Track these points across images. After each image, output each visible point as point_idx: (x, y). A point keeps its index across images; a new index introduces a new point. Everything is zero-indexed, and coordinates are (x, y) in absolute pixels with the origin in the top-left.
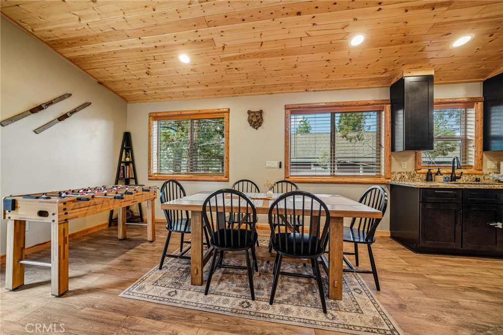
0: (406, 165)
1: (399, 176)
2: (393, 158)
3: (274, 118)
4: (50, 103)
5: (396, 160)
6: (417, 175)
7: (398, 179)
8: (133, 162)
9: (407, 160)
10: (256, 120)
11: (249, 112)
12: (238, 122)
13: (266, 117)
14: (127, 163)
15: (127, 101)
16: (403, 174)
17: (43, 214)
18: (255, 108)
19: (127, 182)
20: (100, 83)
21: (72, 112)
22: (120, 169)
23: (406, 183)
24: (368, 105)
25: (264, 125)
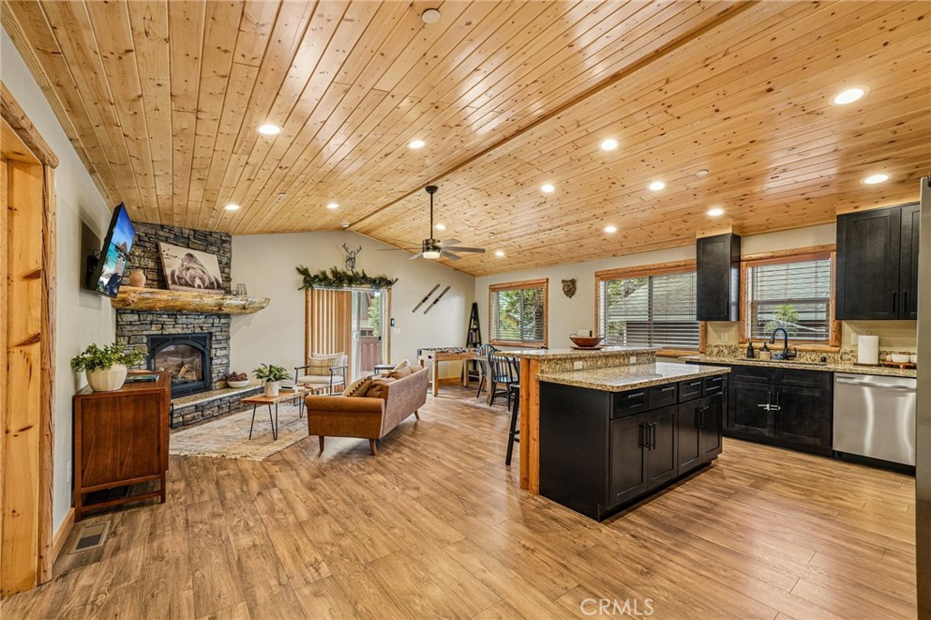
0: (726, 337)
1: (715, 350)
2: (710, 328)
3: (585, 286)
4: (430, 294)
5: (715, 331)
6: (740, 350)
7: (715, 353)
8: (478, 329)
9: (728, 331)
10: (570, 288)
11: (563, 281)
12: (555, 290)
13: (578, 285)
14: (475, 330)
15: (474, 276)
16: (722, 348)
17: (430, 357)
18: (569, 278)
19: (475, 346)
20: (456, 269)
21: (440, 297)
22: (469, 335)
23: (725, 359)
24: (679, 266)
25: (577, 293)
